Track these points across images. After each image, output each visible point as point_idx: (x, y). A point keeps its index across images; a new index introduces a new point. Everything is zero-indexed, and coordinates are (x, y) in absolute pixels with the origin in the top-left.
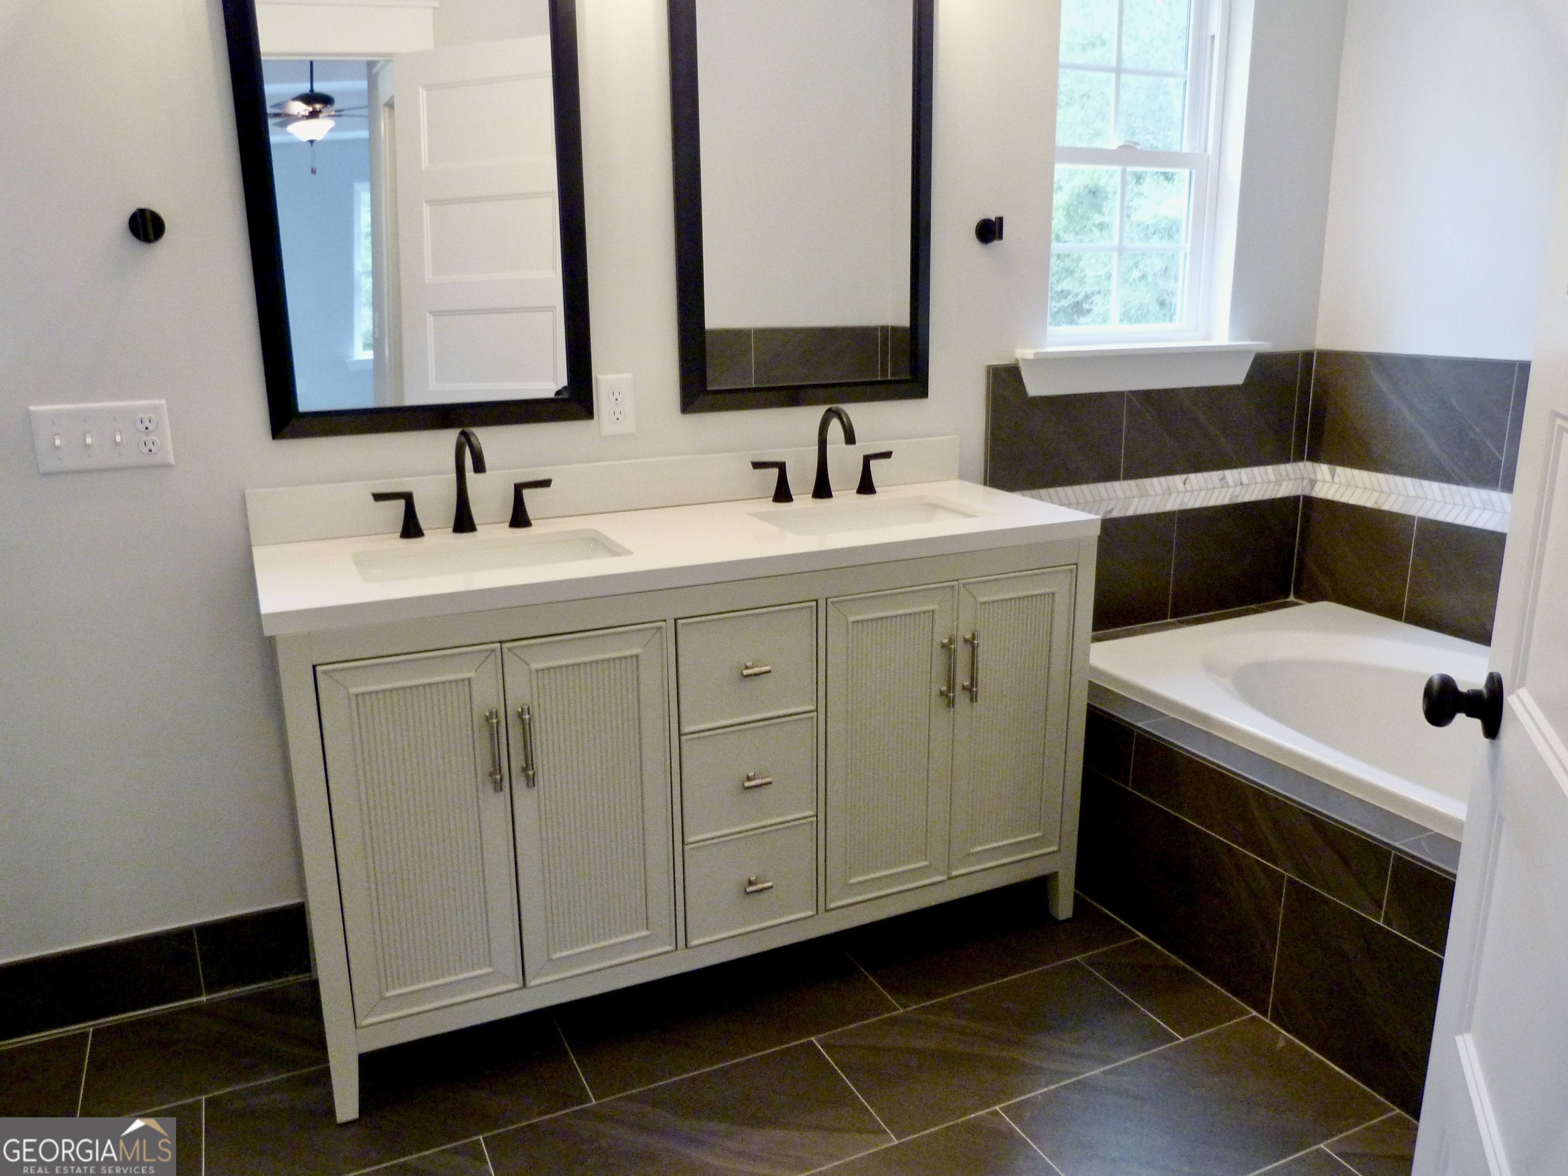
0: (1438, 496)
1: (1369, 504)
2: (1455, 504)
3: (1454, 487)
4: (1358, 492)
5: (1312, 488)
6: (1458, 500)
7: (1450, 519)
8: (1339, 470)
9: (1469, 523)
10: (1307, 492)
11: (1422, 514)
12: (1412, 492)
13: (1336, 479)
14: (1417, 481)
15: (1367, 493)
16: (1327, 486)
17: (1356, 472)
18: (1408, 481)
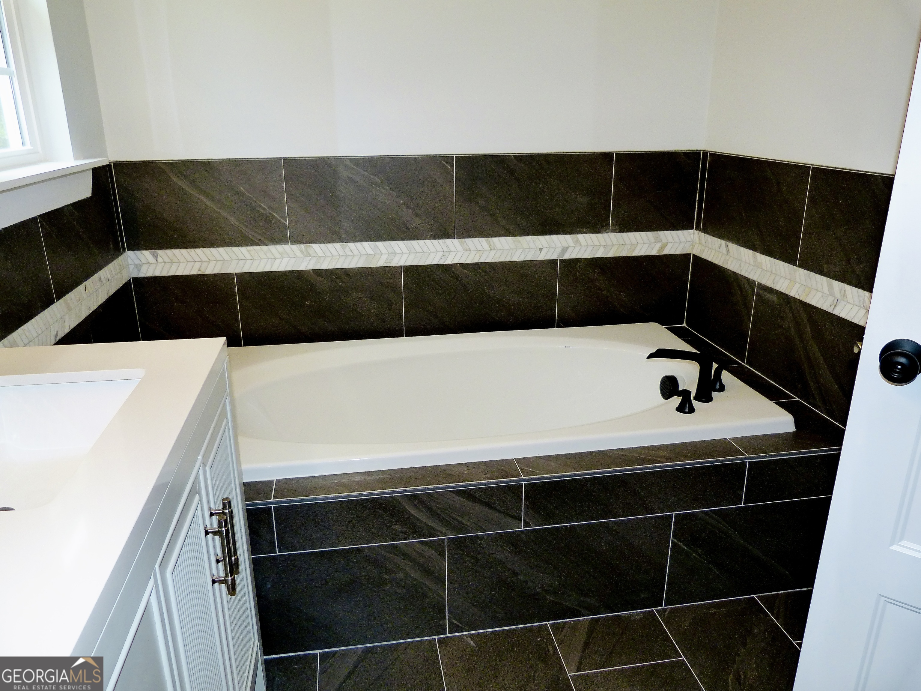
0: (248, 256)
1: (194, 272)
2: (261, 259)
3: (257, 248)
4: (182, 265)
5: (139, 271)
6: (263, 256)
7: (260, 269)
8: (160, 252)
9: (274, 269)
10: (135, 275)
11: (239, 271)
12: (226, 257)
13: (160, 259)
14: (228, 249)
15: (190, 265)
16: (153, 266)
17: (176, 251)
18: (221, 250)
